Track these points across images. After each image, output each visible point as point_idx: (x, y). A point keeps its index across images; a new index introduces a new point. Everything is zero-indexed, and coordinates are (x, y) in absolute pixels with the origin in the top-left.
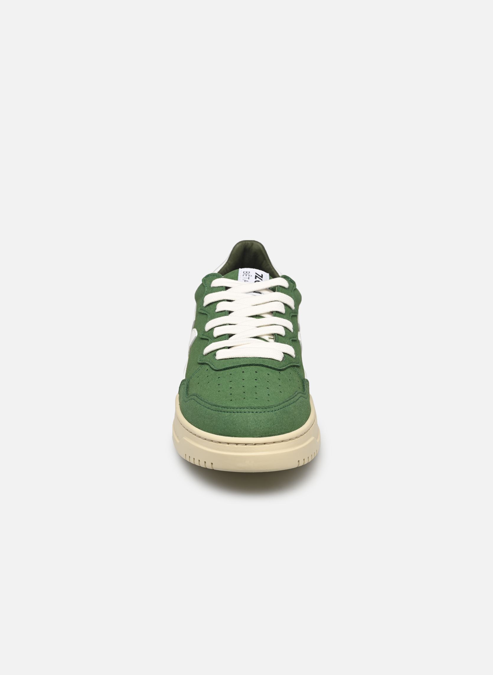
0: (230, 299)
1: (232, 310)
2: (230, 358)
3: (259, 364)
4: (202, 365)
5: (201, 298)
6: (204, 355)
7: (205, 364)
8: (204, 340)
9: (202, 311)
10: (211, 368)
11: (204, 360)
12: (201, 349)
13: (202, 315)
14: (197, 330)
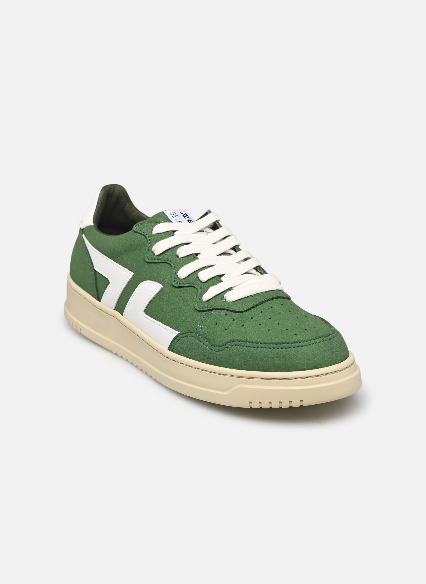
0: (187, 242)
1: (198, 253)
2: (244, 298)
3: (278, 296)
4: (208, 311)
5: (138, 248)
6: (205, 302)
7: (216, 310)
8: (184, 288)
9: (154, 261)
10: (230, 311)
11: (209, 307)
12: (186, 298)
13: (155, 264)
14: (155, 282)
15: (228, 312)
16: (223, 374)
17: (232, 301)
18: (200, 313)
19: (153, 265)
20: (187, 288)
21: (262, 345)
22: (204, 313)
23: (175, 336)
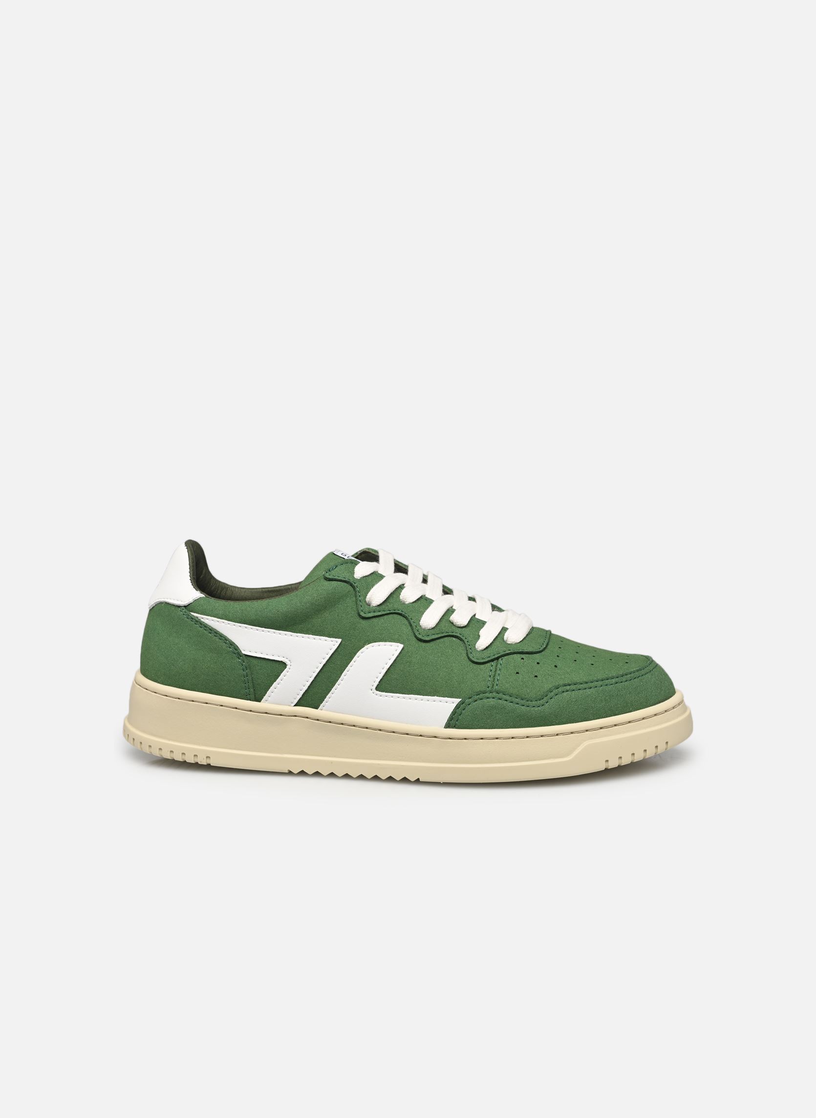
4: (492, 660)
5: (341, 602)
6: (483, 650)
7: (506, 657)
8: (438, 641)
9: (376, 614)
10: (526, 654)
11: (492, 654)
12: (448, 652)
13: (377, 618)
14: (386, 642)
15: (523, 656)
16: (572, 733)
17: (519, 641)
18: (482, 666)
19: (375, 620)
20: (442, 640)
21: (600, 683)
22: (489, 664)
23: (454, 705)
